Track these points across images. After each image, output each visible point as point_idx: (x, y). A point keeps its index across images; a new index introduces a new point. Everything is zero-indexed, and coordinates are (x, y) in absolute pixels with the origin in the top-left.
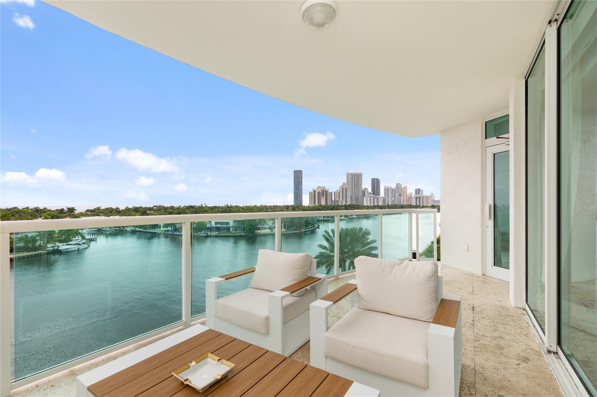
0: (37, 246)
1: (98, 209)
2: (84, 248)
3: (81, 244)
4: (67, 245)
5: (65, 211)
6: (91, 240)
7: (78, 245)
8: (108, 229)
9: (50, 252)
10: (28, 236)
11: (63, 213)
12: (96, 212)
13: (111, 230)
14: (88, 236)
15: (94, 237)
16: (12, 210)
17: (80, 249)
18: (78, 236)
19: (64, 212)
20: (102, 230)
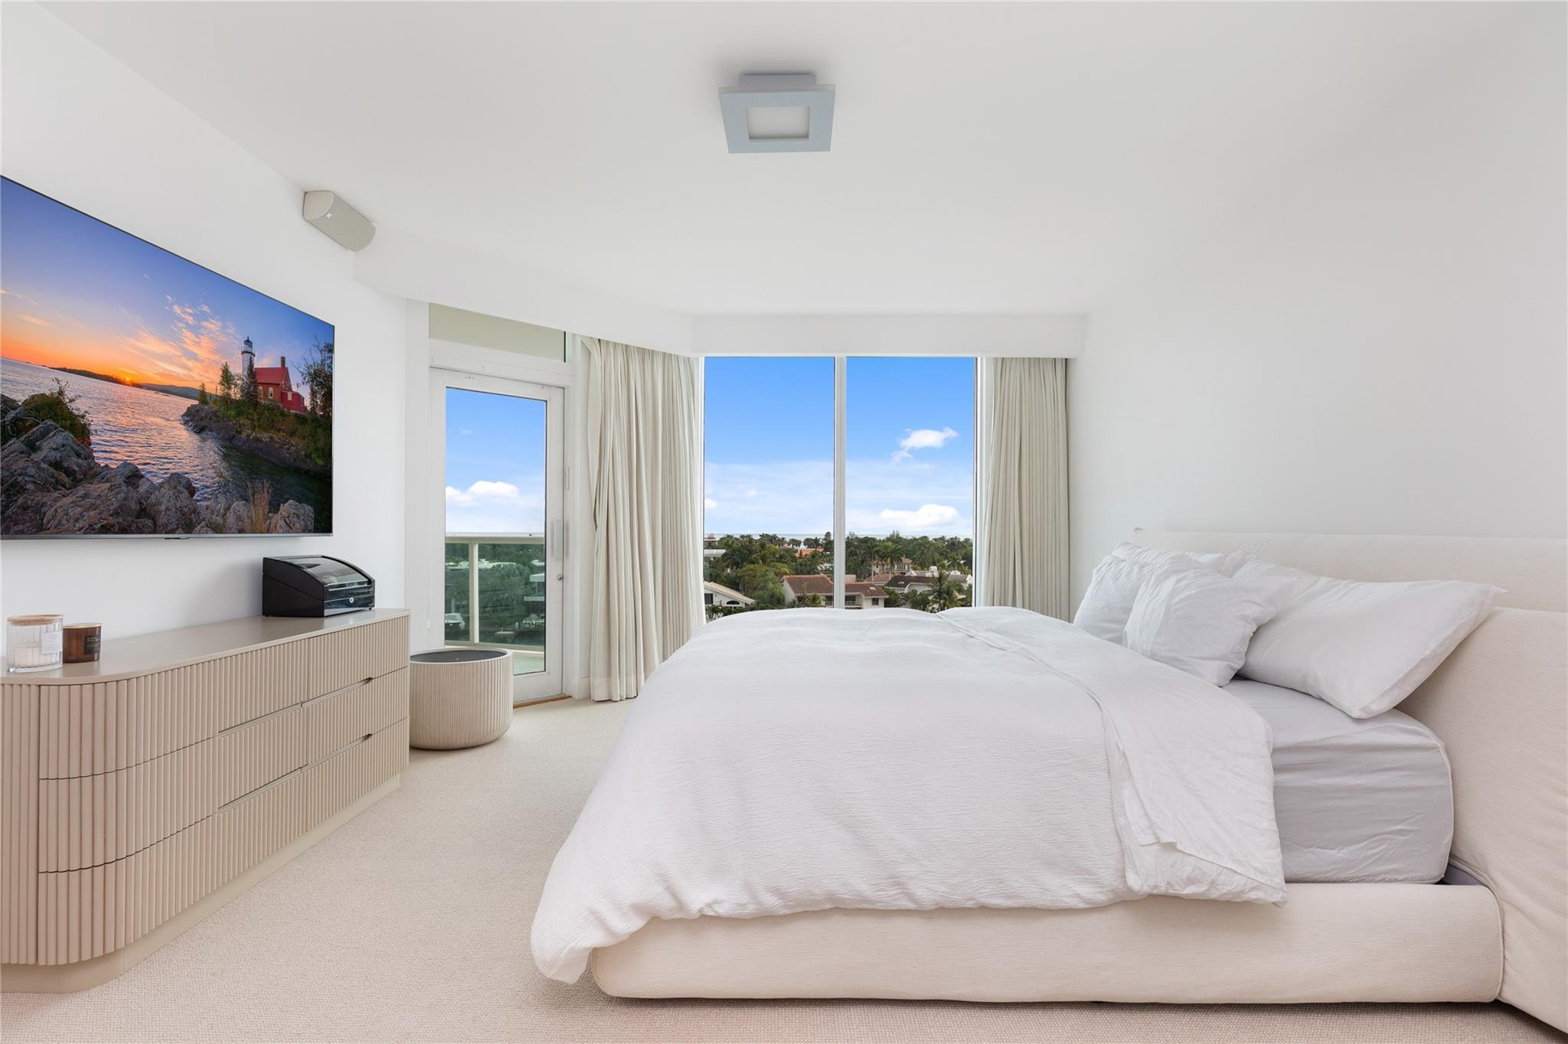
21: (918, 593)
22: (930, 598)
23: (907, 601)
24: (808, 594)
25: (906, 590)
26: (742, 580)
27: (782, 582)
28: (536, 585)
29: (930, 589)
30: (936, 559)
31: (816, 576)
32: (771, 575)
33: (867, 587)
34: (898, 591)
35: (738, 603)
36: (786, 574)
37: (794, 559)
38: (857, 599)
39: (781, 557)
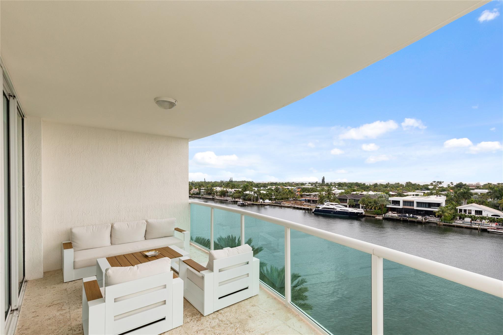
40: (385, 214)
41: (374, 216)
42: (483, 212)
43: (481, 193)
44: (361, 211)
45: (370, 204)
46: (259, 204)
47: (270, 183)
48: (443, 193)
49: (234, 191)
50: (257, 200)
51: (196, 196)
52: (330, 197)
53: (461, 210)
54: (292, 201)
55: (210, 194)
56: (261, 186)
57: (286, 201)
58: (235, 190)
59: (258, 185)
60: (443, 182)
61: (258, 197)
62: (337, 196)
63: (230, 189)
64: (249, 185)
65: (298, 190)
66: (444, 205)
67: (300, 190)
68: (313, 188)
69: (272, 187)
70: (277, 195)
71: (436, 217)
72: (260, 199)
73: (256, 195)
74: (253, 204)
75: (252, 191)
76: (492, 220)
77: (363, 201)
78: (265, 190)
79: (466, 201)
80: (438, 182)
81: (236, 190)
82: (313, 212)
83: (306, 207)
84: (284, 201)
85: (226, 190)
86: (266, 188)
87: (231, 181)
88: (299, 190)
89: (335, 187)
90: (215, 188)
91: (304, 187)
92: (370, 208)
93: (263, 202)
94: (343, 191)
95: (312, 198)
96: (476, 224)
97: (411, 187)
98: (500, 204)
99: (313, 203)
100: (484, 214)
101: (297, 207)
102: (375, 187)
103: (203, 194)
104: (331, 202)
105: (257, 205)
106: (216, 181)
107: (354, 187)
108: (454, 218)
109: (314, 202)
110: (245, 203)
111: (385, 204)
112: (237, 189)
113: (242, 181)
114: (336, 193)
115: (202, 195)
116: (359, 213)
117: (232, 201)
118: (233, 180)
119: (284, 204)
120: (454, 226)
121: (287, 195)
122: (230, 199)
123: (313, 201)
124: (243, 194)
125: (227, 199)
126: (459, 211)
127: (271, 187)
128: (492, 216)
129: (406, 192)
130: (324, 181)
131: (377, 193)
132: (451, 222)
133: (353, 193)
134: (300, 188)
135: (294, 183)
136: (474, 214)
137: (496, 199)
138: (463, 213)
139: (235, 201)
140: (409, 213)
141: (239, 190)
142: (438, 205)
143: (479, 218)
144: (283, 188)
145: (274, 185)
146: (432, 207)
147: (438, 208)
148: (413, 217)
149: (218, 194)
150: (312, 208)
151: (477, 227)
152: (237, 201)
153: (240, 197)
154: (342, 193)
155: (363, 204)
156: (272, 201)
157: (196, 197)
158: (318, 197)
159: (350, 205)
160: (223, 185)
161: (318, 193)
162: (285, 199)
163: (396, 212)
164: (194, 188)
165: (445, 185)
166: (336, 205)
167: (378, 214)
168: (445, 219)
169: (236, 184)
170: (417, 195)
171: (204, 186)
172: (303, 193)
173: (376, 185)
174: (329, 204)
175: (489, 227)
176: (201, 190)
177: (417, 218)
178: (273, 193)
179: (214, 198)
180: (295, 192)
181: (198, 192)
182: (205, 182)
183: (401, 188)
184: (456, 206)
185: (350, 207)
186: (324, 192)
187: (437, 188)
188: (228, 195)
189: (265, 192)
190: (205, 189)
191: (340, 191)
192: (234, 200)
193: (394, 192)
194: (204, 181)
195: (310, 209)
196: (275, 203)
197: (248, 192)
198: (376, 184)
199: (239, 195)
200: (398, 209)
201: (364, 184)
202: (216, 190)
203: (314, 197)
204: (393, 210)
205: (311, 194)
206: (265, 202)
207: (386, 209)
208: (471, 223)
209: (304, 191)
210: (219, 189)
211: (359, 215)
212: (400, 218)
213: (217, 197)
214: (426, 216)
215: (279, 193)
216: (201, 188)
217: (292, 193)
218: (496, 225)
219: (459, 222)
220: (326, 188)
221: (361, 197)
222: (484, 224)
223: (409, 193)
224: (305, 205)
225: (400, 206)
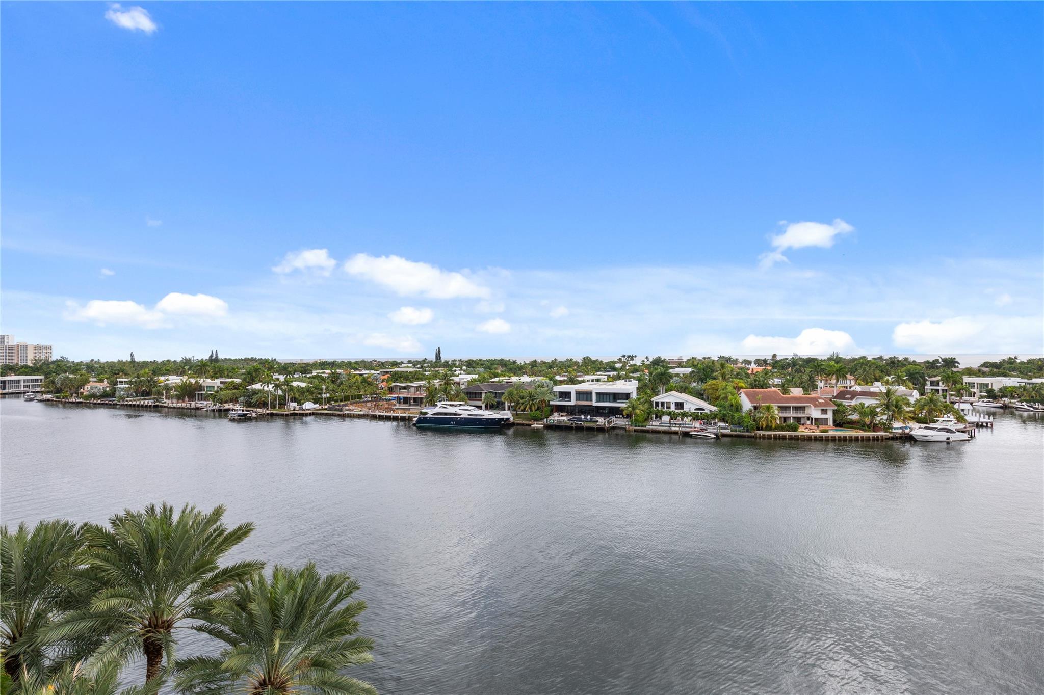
0: (877, 422)
1: (1011, 361)
2: (961, 441)
3: (955, 430)
4: (926, 428)
5: (939, 365)
6: (979, 426)
7: (947, 432)
8: (1026, 407)
9: (897, 437)
10: (864, 404)
11: (934, 368)
12: (1004, 369)
13: (1031, 409)
14: (976, 416)
15: (987, 420)
16: (856, 362)
17: (951, 440)
18: (949, 415)
19: (937, 366)
20: (1011, 407)
21: (866, 406)
22: (878, 410)
23: (855, 412)
24: (763, 404)
25: (853, 403)
26: (706, 392)
27: (740, 393)
28: (558, 393)
29: (878, 402)
30: (877, 375)
31: (769, 389)
32: (730, 388)
33: (815, 399)
34: (846, 403)
35: (704, 410)
36: (742, 388)
37: (748, 376)
38: (806, 409)
39: (738, 374)
40: (547, 418)
41: (530, 423)
42: (685, 404)
43: (683, 374)
44: (507, 414)
45: (522, 401)
46: (287, 413)
47: (320, 363)
48: (635, 375)
49: (219, 384)
50: (282, 404)
51: (99, 401)
52: (448, 391)
53: (657, 403)
54: (368, 402)
55: (146, 394)
56: (295, 371)
57: (355, 403)
58: (222, 383)
59: (287, 369)
60: (636, 356)
61: (285, 397)
62: (463, 387)
63: (209, 380)
64: (263, 369)
65: (383, 377)
66: (634, 396)
67: (389, 377)
68: (416, 372)
69: (324, 373)
70: (334, 391)
71: (624, 418)
72: (291, 401)
73: (280, 392)
74: (272, 415)
75: (268, 383)
76: (696, 418)
77: (510, 394)
78: (304, 378)
79: (665, 387)
80: (629, 357)
81: (226, 382)
82: (414, 425)
83: (399, 414)
84: (351, 404)
85: (197, 382)
86: (308, 376)
87: (213, 358)
88: (386, 377)
89: (461, 370)
90: (162, 378)
91: (396, 369)
92: (522, 408)
93: (297, 408)
94: (476, 376)
95: (412, 394)
96: (676, 424)
97: (590, 365)
98: (705, 390)
99: (414, 405)
100: (686, 408)
101: (379, 416)
102: (534, 368)
103: (126, 396)
104: (451, 401)
105: (282, 415)
106: (168, 361)
107: (496, 369)
108: (648, 417)
109: (418, 401)
110: (251, 414)
111: (547, 399)
112: (230, 380)
113: (246, 360)
114: (462, 381)
115: (122, 398)
116: (502, 419)
117: (213, 410)
118: (221, 357)
119: (349, 410)
120: (648, 431)
121: (358, 388)
122: (207, 405)
123: (415, 400)
124: (244, 392)
125: (198, 405)
126: (656, 405)
127: (321, 371)
128: (695, 410)
129: (581, 376)
130: (440, 358)
131: (535, 378)
132: (644, 424)
133: (493, 380)
134: (388, 372)
135: (375, 361)
136: (674, 409)
137: (700, 382)
138: (660, 408)
139: (221, 409)
140: (586, 414)
141: (233, 381)
142: (627, 396)
143: (679, 414)
144: (349, 374)
145: (328, 368)
146: (618, 401)
147: (627, 401)
148: (591, 421)
149: (172, 392)
150: (411, 415)
151: (678, 429)
152: (228, 410)
153: (236, 398)
154: (474, 380)
155: (511, 402)
156: (321, 404)
157: (99, 404)
158: (425, 391)
159: (487, 404)
160: (189, 369)
161: (424, 382)
162: (352, 400)
163: (565, 414)
164: (95, 379)
165: (637, 362)
166: (460, 405)
167: (536, 419)
168: (636, 421)
169: (226, 366)
170: (598, 380)
171: (126, 374)
172: (393, 384)
173: (534, 364)
174: (446, 405)
175: (691, 428)
176: (119, 386)
177: (597, 422)
178: (324, 387)
179: (161, 404)
180: (378, 383)
181: (108, 389)
182: (133, 362)
183: (575, 367)
184: (650, 397)
185: (486, 408)
186: (438, 380)
187: (627, 368)
188: (202, 394)
189: (303, 385)
190: (130, 381)
191: (469, 377)
192: (220, 407)
193: (563, 376)
194: (129, 360)
195: (409, 417)
196: (329, 409)
197: (257, 386)
198: (535, 361)
199: (234, 394)
200: (569, 408)
201: (514, 362)
202: (167, 382)
203: (417, 391)
204: (560, 409)
205: (409, 384)
206: (304, 408)
207: (549, 408)
208: (670, 423)
209: (397, 379)
210: (174, 380)
211: (502, 423)
212: (572, 424)
213: (168, 403)
214: (612, 417)
215: (339, 386)
216: (117, 378)
217: (369, 384)
218: (701, 424)
219: (654, 424)
220: (442, 370)
221: (507, 387)
222: (686, 424)
223: (587, 377)
224: (397, 409)
225: (570, 401)
